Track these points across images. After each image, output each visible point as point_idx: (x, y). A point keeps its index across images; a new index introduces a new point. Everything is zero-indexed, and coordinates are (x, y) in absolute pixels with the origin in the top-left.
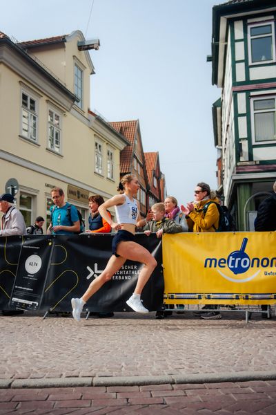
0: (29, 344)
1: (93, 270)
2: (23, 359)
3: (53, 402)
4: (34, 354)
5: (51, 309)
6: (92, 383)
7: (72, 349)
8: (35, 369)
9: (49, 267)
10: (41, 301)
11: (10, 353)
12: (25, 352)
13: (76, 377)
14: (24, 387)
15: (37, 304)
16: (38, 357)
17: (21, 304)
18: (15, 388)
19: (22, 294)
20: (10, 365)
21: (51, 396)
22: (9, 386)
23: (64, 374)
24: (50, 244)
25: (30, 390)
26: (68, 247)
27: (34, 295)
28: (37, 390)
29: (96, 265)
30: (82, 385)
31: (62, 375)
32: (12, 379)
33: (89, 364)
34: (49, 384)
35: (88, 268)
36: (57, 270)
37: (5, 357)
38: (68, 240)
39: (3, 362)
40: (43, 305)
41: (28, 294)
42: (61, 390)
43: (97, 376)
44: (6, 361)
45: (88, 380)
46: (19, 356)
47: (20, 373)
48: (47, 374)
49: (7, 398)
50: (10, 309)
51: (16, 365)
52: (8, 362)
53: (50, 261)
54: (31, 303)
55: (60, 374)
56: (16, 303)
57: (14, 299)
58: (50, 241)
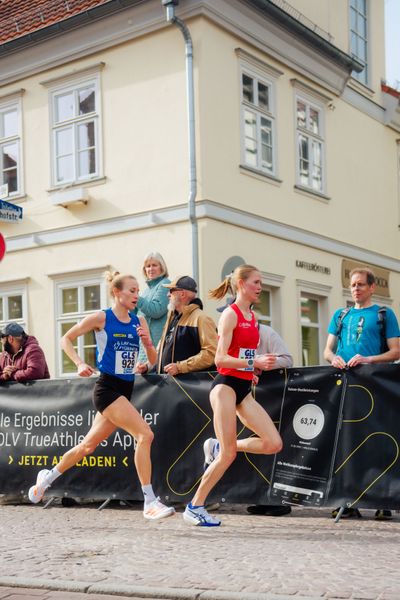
0: (328, 556)
2: (328, 574)
4: (344, 569)
5: (350, 505)
9: (339, 427)
10: (328, 490)
12: (327, 566)
15: (321, 494)
16: (352, 574)
17: (291, 495)
19: (292, 476)
20: (310, 580)
24: (339, 383)
27: (311, 478)
36: (357, 432)
37: (297, 570)
38: (375, 374)
40: (332, 496)
41: (303, 477)
44: (301, 575)
46: (320, 570)
47: (333, 591)
53: (341, 415)
54: (309, 492)
56: (281, 492)
57: (278, 486)
58: (339, 378)
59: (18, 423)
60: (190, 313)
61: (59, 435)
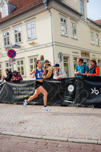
0: (72, 121)
1: (94, 90)
3: (84, 150)
5: (79, 105)
6: (98, 143)
7: (88, 125)
8: (76, 134)
9: (77, 89)
10: (75, 102)
11: (66, 125)
12: (71, 125)
13: (91, 139)
14: (72, 142)
15: (74, 102)
16: (76, 128)
17: (68, 103)
18: (69, 142)
19: (68, 99)
20: (67, 131)
21: (82, 147)
22: (67, 141)
23: (86, 137)
24: (76, 81)
25: (75, 143)
26: (83, 82)
27: (72, 99)
28: (77, 144)
29: (95, 88)
30: (94, 144)
31: (86, 138)
32: (68, 138)
33: (95, 133)
34: (81, 142)
35: (92, 89)
36: (80, 90)
37: (65, 127)
38: (83, 79)
39: (64, 130)
41: (70, 99)
42: (86, 145)
43: (99, 140)
44: (65, 129)
45: (96, 142)
46: (70, 127)
47: (70, 136)
48: (80, 137)
49: (67, 146)
50: (64, 104)
51: (68, 131)
52: (66, 130)
53: (77, 87)
54: (71, 102)
55: (85, 137)
56: (66, 102)
57: (65, 101)
58: (76, 80)
59: (18, 89)
60: (48, 67)
61: (25, 91)
